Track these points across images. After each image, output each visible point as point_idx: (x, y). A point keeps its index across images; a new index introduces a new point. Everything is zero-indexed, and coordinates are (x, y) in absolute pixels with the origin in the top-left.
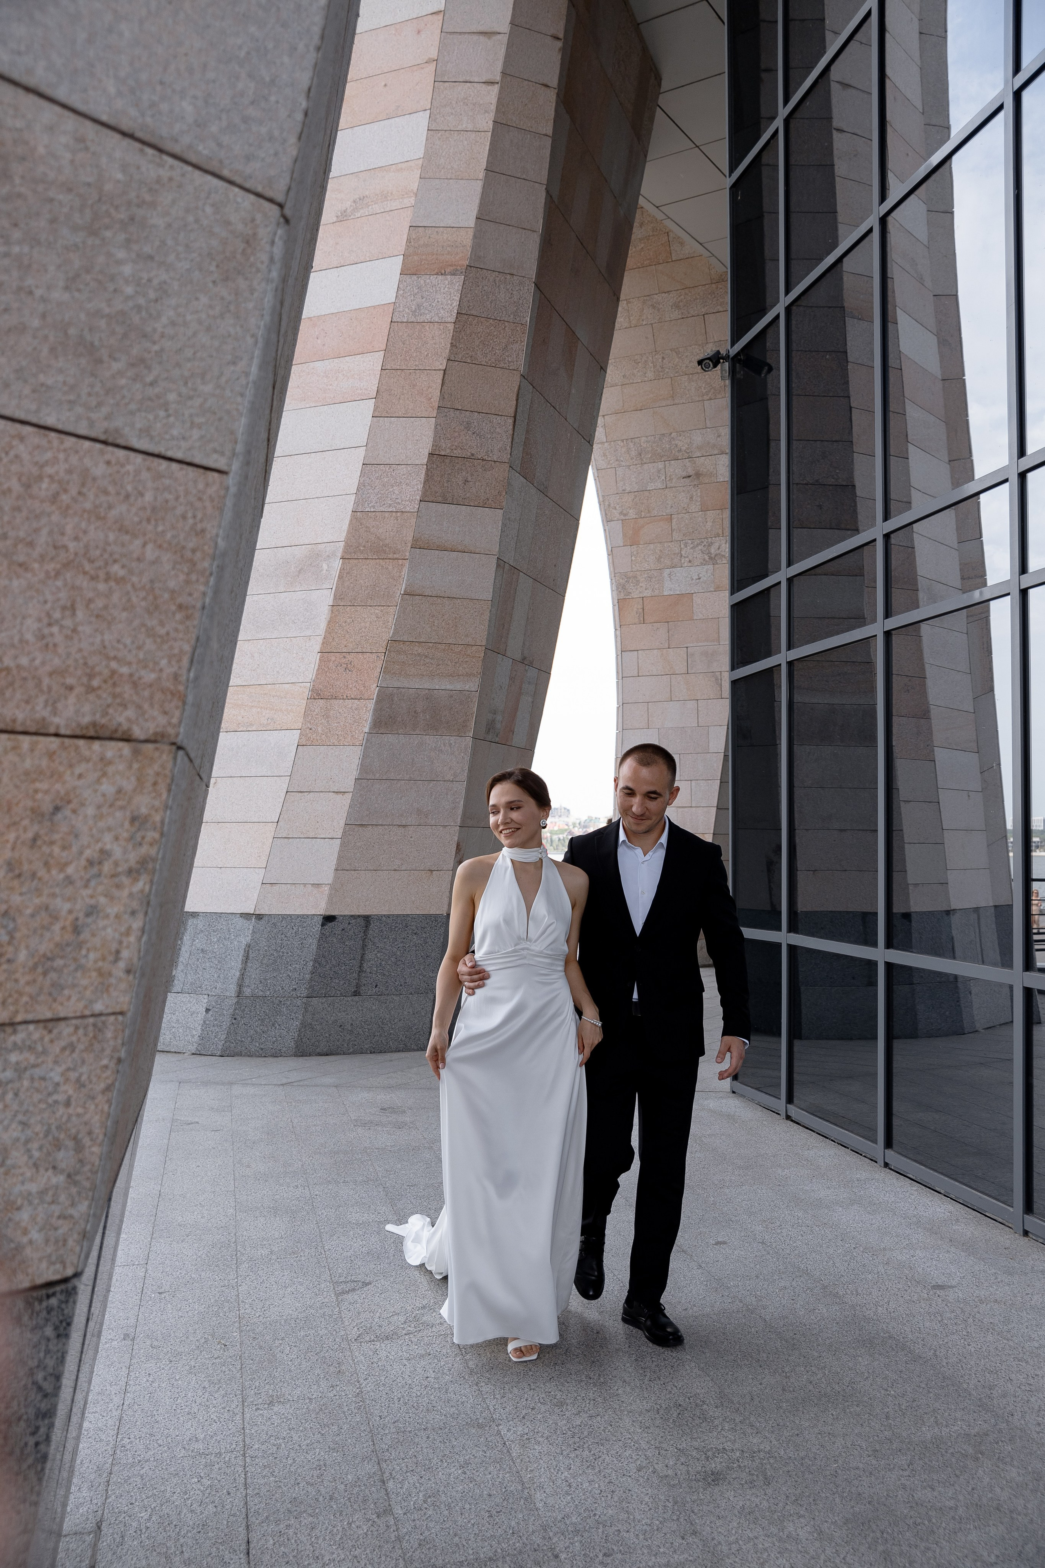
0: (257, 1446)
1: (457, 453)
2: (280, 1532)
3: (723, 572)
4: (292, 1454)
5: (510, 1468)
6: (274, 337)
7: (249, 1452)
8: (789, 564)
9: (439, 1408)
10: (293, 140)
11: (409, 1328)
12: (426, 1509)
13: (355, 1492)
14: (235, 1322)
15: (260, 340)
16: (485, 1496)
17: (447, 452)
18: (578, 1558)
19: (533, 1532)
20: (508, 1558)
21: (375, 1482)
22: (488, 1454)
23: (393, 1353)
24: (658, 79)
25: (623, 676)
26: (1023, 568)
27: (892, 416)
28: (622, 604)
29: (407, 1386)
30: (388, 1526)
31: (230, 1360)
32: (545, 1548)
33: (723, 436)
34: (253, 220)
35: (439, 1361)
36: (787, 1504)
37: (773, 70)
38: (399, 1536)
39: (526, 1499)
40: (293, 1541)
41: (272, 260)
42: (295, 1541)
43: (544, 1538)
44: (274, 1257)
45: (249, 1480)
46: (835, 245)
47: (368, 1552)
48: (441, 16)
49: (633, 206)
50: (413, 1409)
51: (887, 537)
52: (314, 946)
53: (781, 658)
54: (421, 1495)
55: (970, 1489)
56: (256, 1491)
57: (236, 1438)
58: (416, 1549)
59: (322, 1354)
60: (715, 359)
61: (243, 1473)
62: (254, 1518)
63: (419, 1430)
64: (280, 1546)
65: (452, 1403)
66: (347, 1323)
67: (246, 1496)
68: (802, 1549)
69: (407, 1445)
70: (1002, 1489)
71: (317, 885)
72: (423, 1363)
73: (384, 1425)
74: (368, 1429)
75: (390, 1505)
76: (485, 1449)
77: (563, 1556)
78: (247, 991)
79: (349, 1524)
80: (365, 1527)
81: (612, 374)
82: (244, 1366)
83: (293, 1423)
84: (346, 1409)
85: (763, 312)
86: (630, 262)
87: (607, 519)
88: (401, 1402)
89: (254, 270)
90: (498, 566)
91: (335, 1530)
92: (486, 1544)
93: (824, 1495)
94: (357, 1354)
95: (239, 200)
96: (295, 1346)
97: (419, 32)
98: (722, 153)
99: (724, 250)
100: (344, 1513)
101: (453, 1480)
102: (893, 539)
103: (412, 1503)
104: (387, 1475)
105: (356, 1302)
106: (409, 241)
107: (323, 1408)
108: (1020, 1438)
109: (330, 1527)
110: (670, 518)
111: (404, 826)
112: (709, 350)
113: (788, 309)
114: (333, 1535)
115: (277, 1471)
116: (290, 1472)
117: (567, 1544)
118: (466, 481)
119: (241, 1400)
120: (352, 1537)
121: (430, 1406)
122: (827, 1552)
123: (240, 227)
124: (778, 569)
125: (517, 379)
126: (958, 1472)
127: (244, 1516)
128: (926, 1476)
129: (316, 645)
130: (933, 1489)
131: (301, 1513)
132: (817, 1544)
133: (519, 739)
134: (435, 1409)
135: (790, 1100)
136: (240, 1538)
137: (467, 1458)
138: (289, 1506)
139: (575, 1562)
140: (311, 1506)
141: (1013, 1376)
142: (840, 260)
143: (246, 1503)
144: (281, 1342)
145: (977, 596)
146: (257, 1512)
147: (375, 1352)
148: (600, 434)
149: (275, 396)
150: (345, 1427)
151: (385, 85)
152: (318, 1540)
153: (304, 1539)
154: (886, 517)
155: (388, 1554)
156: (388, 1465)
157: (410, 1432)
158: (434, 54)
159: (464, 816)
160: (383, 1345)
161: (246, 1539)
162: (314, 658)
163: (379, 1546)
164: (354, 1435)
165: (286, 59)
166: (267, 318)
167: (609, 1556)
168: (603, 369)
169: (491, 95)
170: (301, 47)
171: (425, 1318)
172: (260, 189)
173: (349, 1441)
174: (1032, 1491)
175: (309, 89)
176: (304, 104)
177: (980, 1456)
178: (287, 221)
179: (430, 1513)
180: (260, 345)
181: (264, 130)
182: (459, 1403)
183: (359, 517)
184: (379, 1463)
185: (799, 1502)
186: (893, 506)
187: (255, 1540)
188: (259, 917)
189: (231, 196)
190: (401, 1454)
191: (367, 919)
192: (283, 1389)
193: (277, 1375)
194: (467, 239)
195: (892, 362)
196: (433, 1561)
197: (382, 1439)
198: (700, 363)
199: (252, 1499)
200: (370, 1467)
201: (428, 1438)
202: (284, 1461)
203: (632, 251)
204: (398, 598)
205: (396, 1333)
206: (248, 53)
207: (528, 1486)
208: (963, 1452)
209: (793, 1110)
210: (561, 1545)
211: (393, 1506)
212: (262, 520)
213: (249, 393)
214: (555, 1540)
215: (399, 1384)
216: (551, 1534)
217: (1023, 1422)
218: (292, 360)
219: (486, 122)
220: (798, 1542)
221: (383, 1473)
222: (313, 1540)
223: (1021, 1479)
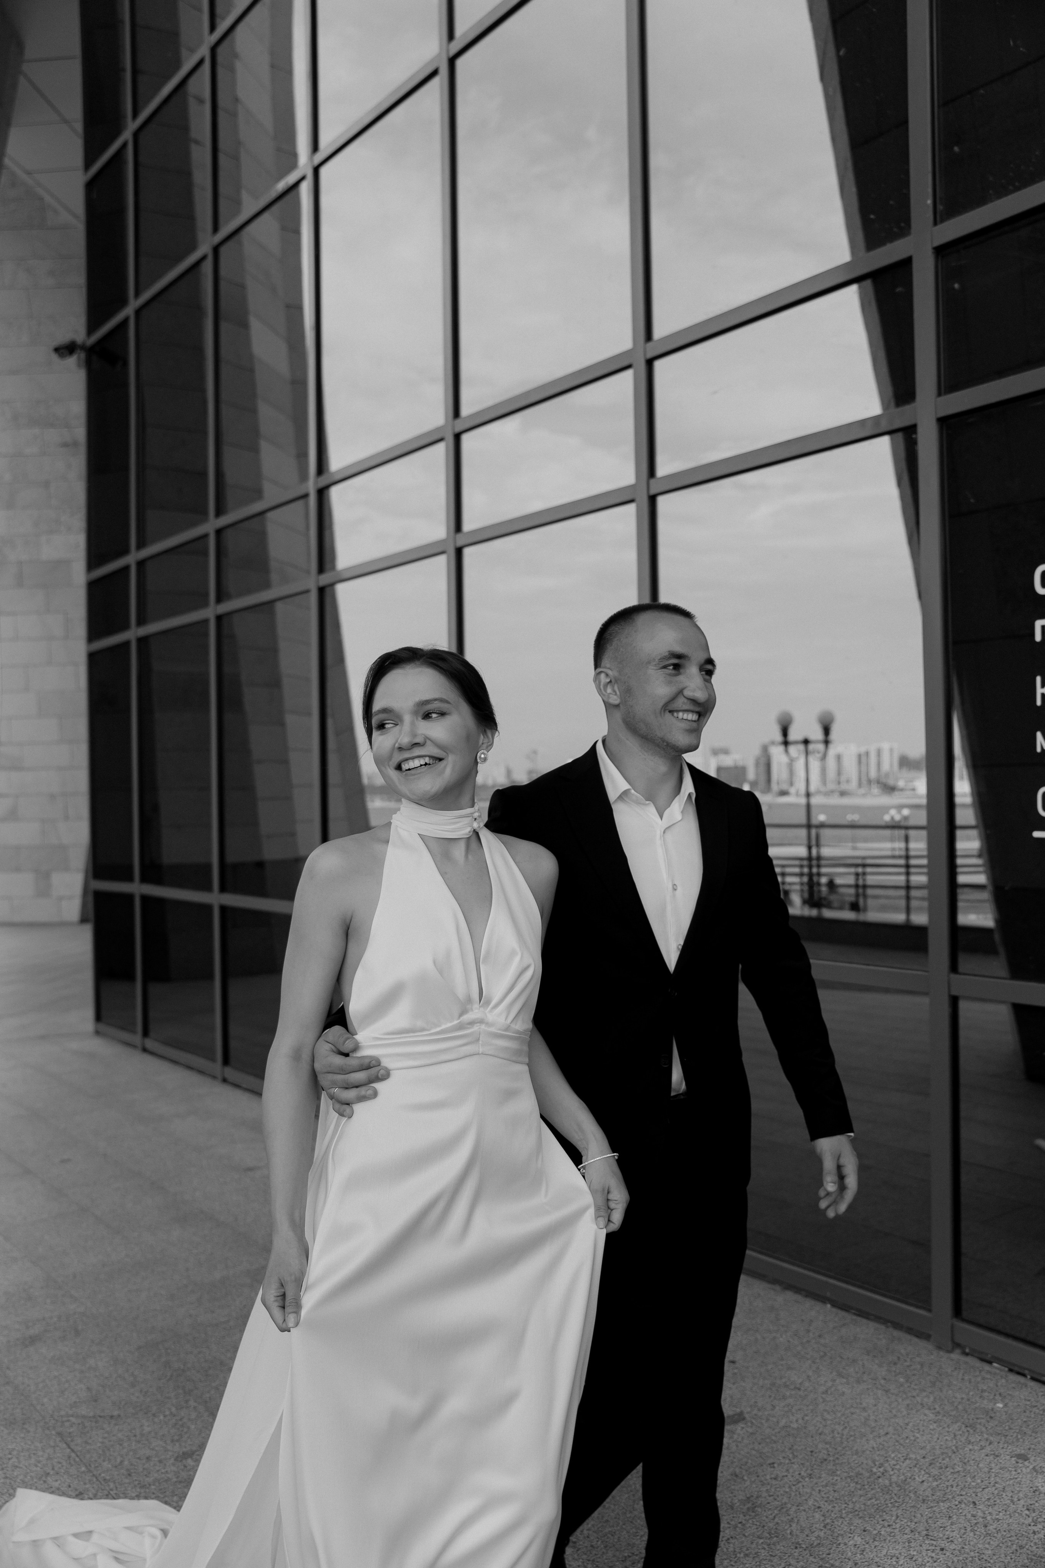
8: (138, 547)
51: (222, 530)
85: (115, 311)
102: (233, 531)
112: (66, 338)
113: (138, 312)
124: (129, 552)
135: (146, 1033)
154: (222, 513)
186: (232, 503)
198: (57, 350)
209: (149, 1043)
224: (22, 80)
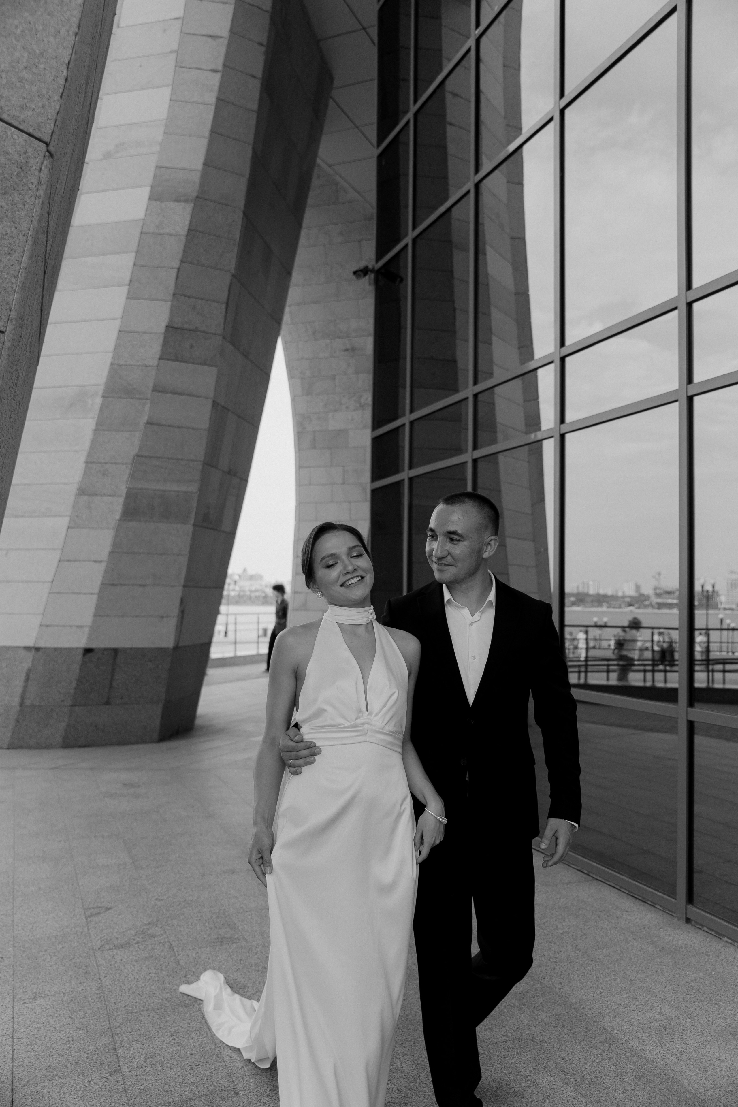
0: (22, 1030)
1: (186, 326)
2: (37, 1092)
3: (367, 416)
4: (49, 1034)
5: (207, 1034)
6: (42, 237)
7: (17, 1035)
8: (412, 411)
9: (158, 994)
10: (57, 97)
11: (138, 939)
12: (146, 1067)
13: (94, 1058)
14: (10, 941)
15: (30, 238)
16: (188, 1055)
17: (179, 325)
18: (252, 1094)
19: (222, 1078)
20: (203, 1097)
21: (109, 1050)
22: (191, 1025)
23: (126, 957)
24: (331, 79)
25: (299, 484)
26: (562, 420)
27: (480, 316)
28: (300, 434)
29: (136, 980)
30: (117, 1081)
31: (5, 968)
32: (229, 1088)
33: (368, 323)
34: (26, 152)
35: (159, 961)
36: (396, 1047)
37: (407, 80)
38: (125, 1087)
39: (217, 1055)
40: (46, 1098)
41: (39, 182)
42: (48, 1097)
43: (229, 1082)
44: (41, 892)
45: (15, 1056)
46: (446, 199)
47: (102, 1101)
48: (180, 21)
49: (312, 165)
50: (139, 997)
51: (476, 396)
52: (77, 670)
53: (405, 475)
54: (142, 1057)
55: (516, 1029)
56: (21, 1063)
57: (7, 1026)
58: (137, 1096)
59: (74, 961)
60: (363, 272)
61: (11, 1051)
62: (18, 1083)
63: (143, 1011)
64: (37, 1102)
65: (167, 991)
66: (93, 937)
67: (12, 1068)
68: (405, 1077)
69: (133, 1022)
70: (536, 1027)
71: (80, 627)
72: (147, 963)
73: (118, 1009)
74: (106, 1013)
75: (119, 1066)
76: (189, 1021)
77: (242, 1093)
78: (28, 702)
79: (89, 1082)
80: (100, 1083)
81: (296, 277)
82: (15, 972)
83: (50, 1011)
84: (90, 999)
85: (398, 241)
86: (310, 201)
87: (291, 376)
88: (130, 992)
89: (26, 188)
90: (213, 406)
91: (78, 1087)
92: (188, 1089)
93: (421, 1039)
94: (100, 959)
95: (15, 137)
96: (54, 956)
97: (165, 31)
98: (372, 133)
99: (372, 197)
100: (85, 1074)
101: (166, 1045)
102: (480, 398)
103: (136, 1063)
104: (118, 1044)
105: (100, 922)
106: (155, 176)
107: (73, 999)
108: (548, 993)
109: (75, 1085)
110: (333, 378)
111: (144, 586)
112: (362, 264)
113: (414, 241)
114: (76, 1091)
115: (37, 1047)
116: (47, 1047)
117: (245, 1085)
118: (192, 346)
119: (12, 997)
120: (90, 1091)
121: (151, 993)
122: (421, 1077)
123: (16, 156)
124: (404, 415)
125: (228, 278)
126: (508, 1018)
127: (10, 1082)
128: (488, 1022)
129: (83, 457)
130: (492, 1031)
131: (53, 1076)
132: (415, 1072)
133: (225, 527)
134: (155, 995)
136: (6, 1099)
137: (176, 1028)
138: (45, 1072)
139: (250, 1097)
140: (61, 1071)
141: (545, 953)
142: (449, 210)
143: (12, 1073)
144: (44, 953)
145: (533, 437)
146: (20, 1079)
147: (113, 957)
148: (287, 318)
149: (46, 279)
150: (89, 1012)
151: (140, 66)
152: (65, 1095)
153: (54, 1095)
154: (475, 383)
155: (117, 1101)
156: (119, 1037)
157: (136, 1013)
158: (175, 47)
159: (186, 580)
160: (119, 952)
161: (11, 1099)
162: (80, 467)
163: (110, 1096)
164: (96, 1017)
165: (52, 39)
166: (36, 223)
167: (273, 1091)
168: (289, 273)
169: (216, 79)
170: (63, 31)
171: (150, 931)
172: (31, 131)
173: (92, 1022)
174: (554, 1027)
175: (69, 62)
176: (65, 73)
177: (523, 1006)
178: (51, 155)
179: (148, 1069)
180: (30, 242)
181: (34, 88)
182: (172, 990)
183: (115, 368)
184: (112, 1037)
185: (404, 1045)
186: (480, 375)
187: (18, 1099)
188: (37, 649)
189: (9, 134)
190: (129, 1029)
191: (116, 651)
192: (44, 987)
193: (40, 977)
194: (196, 178)
195: (481, 279)
196: (149, 1104)
197: (115, 1019)
198: (355, 273)
199: (17, 1069)
200: (106, 1040)
201: (149, 1016)
202: (43, 1039)
203: (311, 194)
204: (142, 426)
205: (128, 943)
206: (23, 31)
207: (219, 1046)
208: (512, 1005)
210: (241, 1086)
211: (121, 1067)
212: (38, 367)
213: (21, 276)
214: (236, 1082)
215: (130, 979)
216: (234, 1078)
217: (551, 983)
218: (62, 255)
219: (212, 98)
220: (402, 1072)
221: (115, 1043)
222: (61, 1095)
223: (548, 1020)
224: (331, 102)
